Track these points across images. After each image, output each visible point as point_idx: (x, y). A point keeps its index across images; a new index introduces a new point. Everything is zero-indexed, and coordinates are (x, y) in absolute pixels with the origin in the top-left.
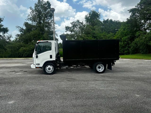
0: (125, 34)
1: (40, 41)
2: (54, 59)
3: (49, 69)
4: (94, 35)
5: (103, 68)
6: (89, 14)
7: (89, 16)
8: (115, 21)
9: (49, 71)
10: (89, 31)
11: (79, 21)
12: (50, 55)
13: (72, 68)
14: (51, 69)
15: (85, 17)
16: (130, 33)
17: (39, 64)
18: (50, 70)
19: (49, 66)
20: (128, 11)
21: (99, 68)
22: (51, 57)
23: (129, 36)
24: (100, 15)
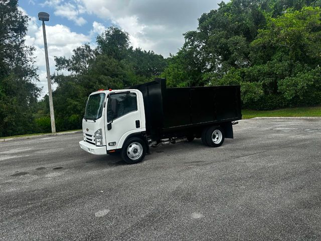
0: (181, 78)
1: (113, 91)
2: (143, 128)
3: (135, 151)
4: (125, 79)
5: (219, 136)
6: (107, 35)
7: (107, 39)
8: (145, 51)
9: (134, 155)
10: (116, 70)
11: (89, 47)
12: (136, 121)
13: (167, 144)
14: (139, 151)
15: (96, 40)
16: (189, 76)
17: (114, 144)
18: (137, 154)
19: (134, 146)
20: (184, 35)
21: (214, 137)
22: (138, 124)
23: (188, 81)
24: (128, 39)
